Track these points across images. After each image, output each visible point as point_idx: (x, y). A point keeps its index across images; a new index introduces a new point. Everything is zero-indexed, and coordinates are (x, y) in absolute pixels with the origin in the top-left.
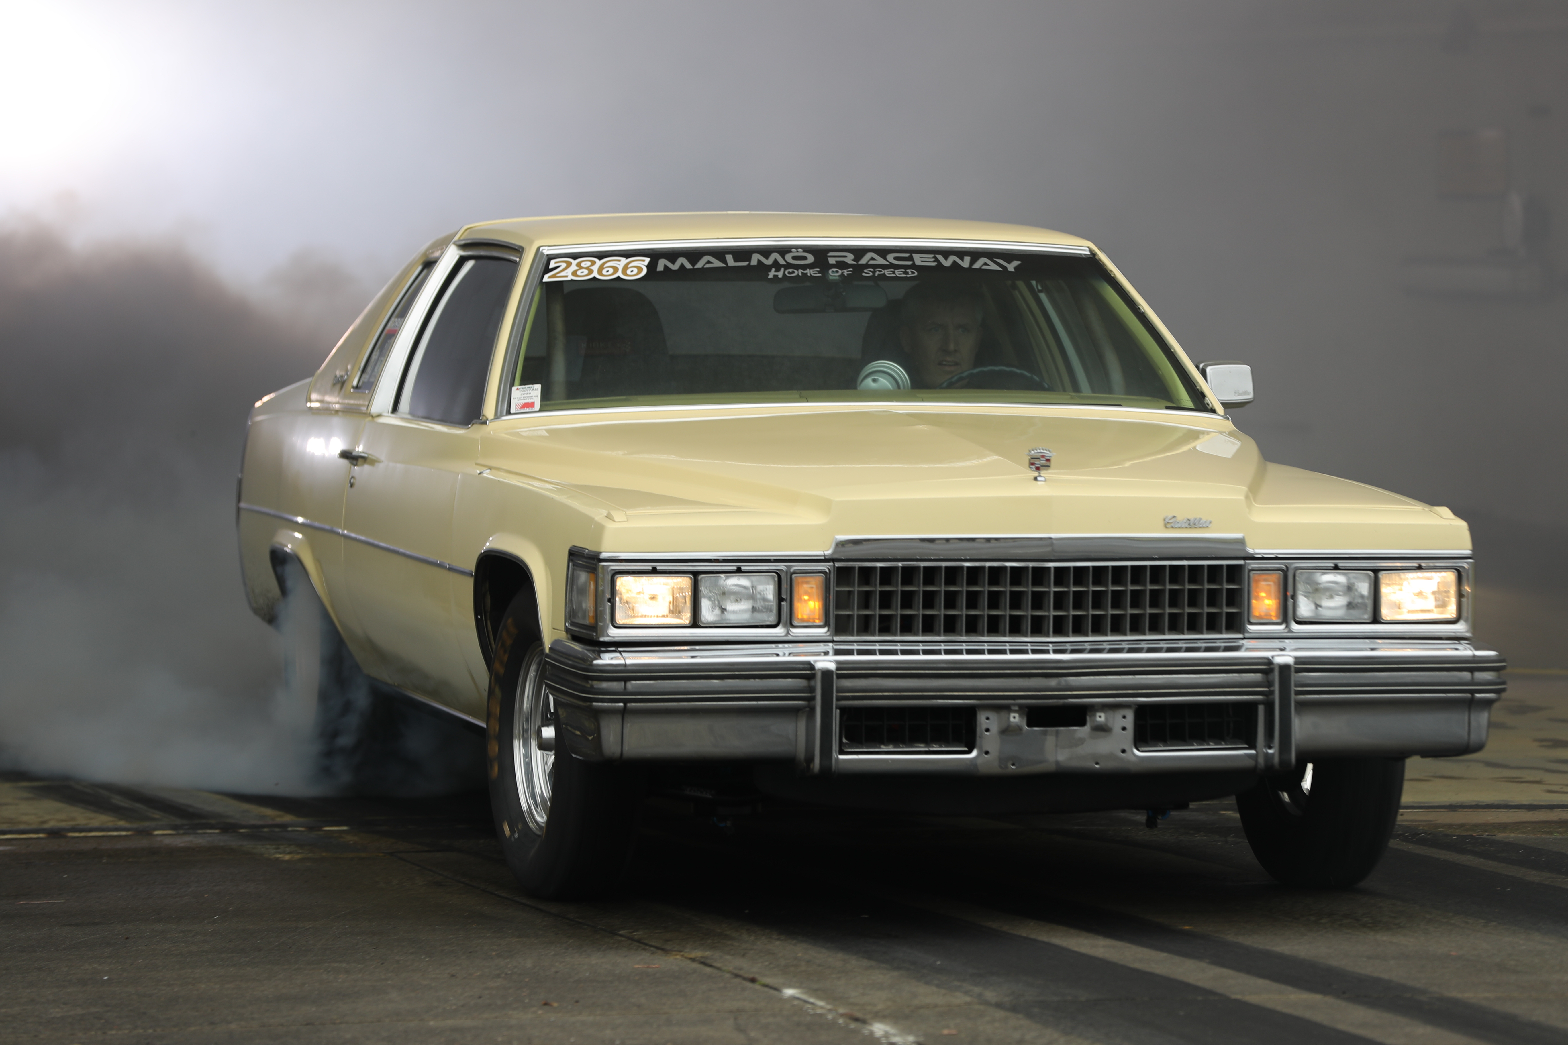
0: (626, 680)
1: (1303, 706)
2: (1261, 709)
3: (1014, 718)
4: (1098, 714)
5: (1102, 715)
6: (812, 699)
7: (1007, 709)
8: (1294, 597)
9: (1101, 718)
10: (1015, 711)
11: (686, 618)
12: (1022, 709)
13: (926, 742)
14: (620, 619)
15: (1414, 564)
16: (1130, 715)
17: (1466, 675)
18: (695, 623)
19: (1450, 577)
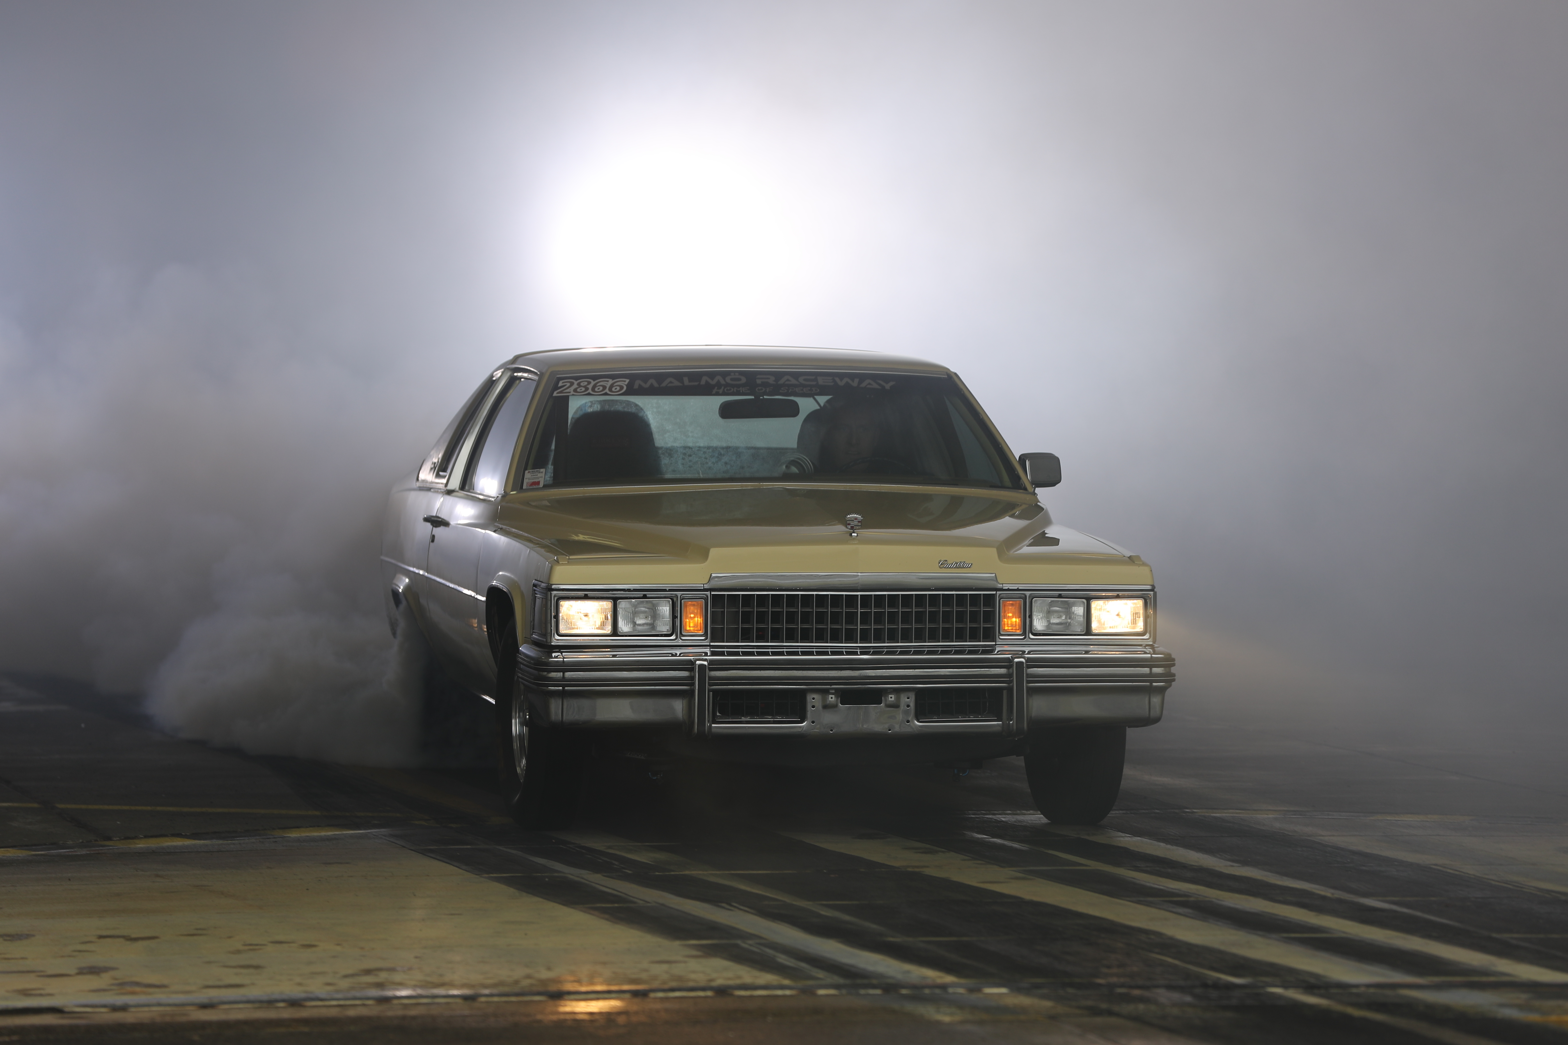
0: (564, 671)
1: (1033, 691)
2: (1005, 692)
3: (832, 698)
4: (890, 696)
5: (893, 696)
6: (693, 684)
7: (825, 692)
8: (1031, 617)
9: (892, 698)
10: (832, 694)
11: (608, 629)
12: (837, 692)
13: (772, 715)
14: (563, 629)
15: (1115, 594)
16: (912, 696)
17: (1146, 670)
18: (615, 632)
19: (1140, 603)
